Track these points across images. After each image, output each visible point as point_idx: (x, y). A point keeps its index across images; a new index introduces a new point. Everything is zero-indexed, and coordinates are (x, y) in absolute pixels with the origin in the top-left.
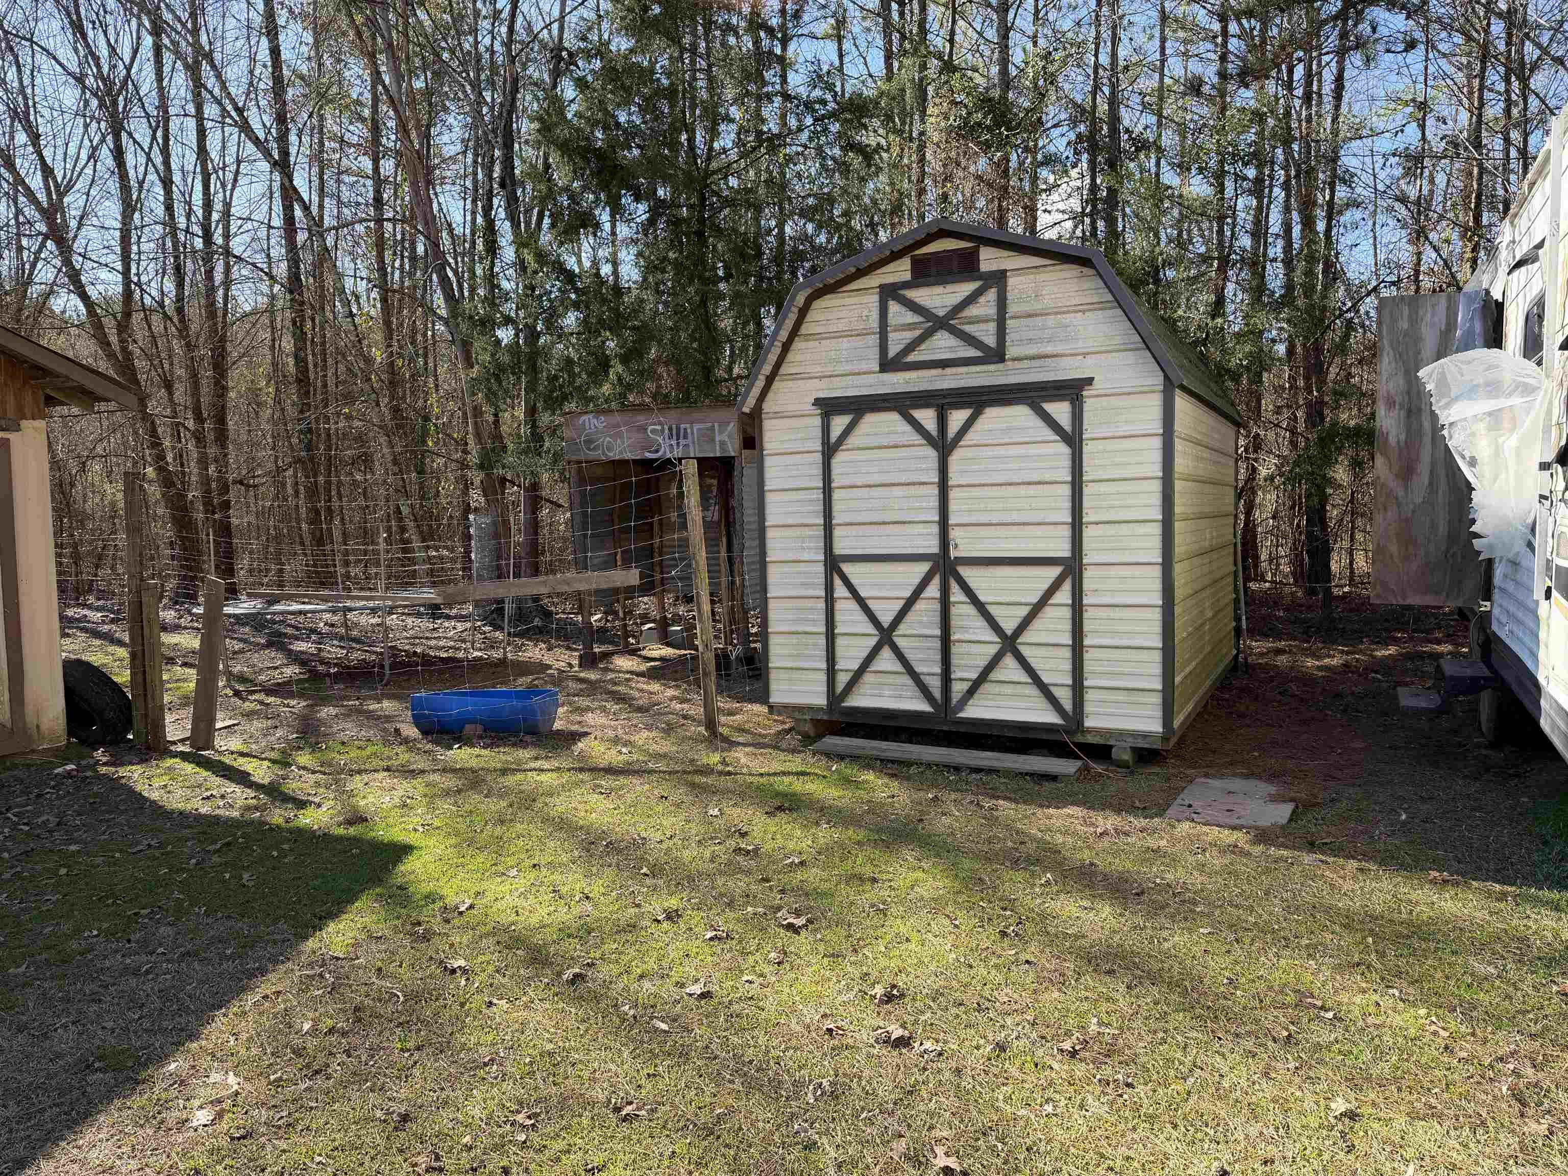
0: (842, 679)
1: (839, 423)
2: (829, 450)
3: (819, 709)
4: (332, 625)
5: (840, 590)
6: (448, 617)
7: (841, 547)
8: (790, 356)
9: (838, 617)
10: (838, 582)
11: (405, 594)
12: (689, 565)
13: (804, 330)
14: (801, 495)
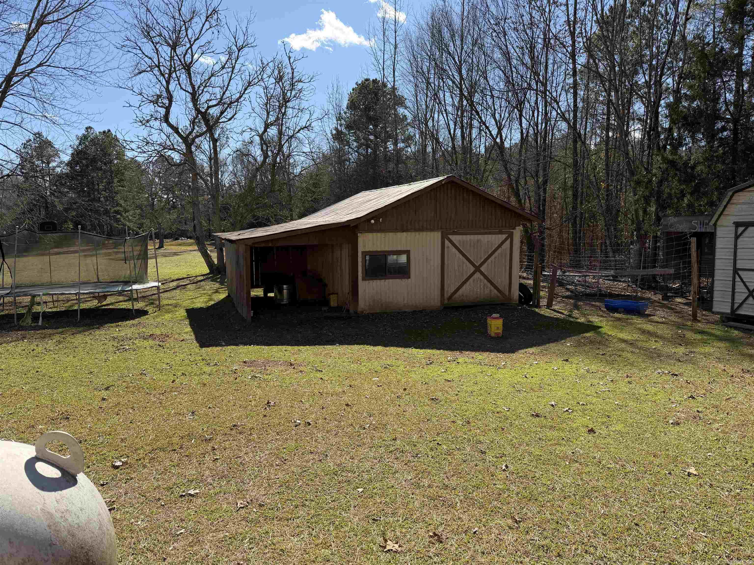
0: (736, 306)
1: (741, 229)
2: (737, 237)
3: (727, 314)
4: (579, 281)
5: (738, 279)
6: (620, 281)
7: (738, 266)
8: (726, 209)
9: (737, 287)
10: (737, 276)
11: (606, 272)
12: (691, 269)
13: (732, 202)
14: (728, 250)
